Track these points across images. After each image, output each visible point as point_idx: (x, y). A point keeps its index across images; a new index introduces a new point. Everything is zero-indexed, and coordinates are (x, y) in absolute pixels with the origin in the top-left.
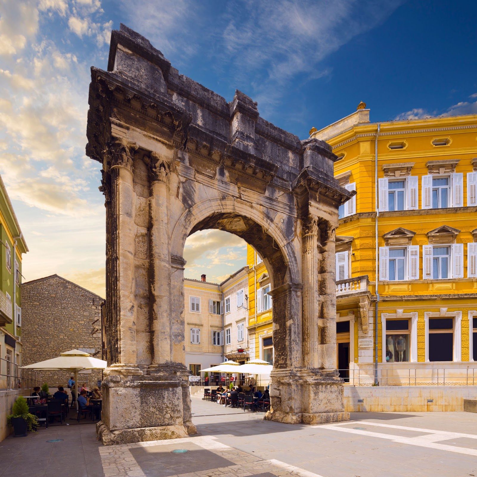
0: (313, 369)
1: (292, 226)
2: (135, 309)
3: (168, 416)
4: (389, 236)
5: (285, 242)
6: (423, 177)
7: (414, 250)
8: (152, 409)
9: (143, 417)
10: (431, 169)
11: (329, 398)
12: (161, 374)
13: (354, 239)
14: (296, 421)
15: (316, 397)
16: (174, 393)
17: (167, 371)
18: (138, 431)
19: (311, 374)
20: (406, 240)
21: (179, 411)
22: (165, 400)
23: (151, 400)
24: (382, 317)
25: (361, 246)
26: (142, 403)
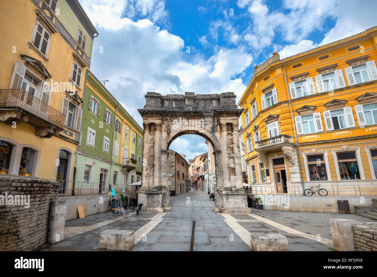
0: (226, 188)
1: (215, 128)
2: (148, 169)
3: (156, 204)
4: (299, 111)
5: (211, 135)
6: (316, 77)
7: (317, 115)
8: (150, 201)
9: (148, 204)
10: (320, 72)
11: (237, 201)
12: (154, 190)
13: (279, 115)
14: (217, 211)
15: (227, 201)
16: (158, 197)
17: (156, 189)
18: (145, 208)
19: (225, 190)
20: (312, 111)
21: (160, 203)
22: (155, 199)
23: (150, 198)
24: (303, 154)
25: (283, 118)
26: (147, 199)
